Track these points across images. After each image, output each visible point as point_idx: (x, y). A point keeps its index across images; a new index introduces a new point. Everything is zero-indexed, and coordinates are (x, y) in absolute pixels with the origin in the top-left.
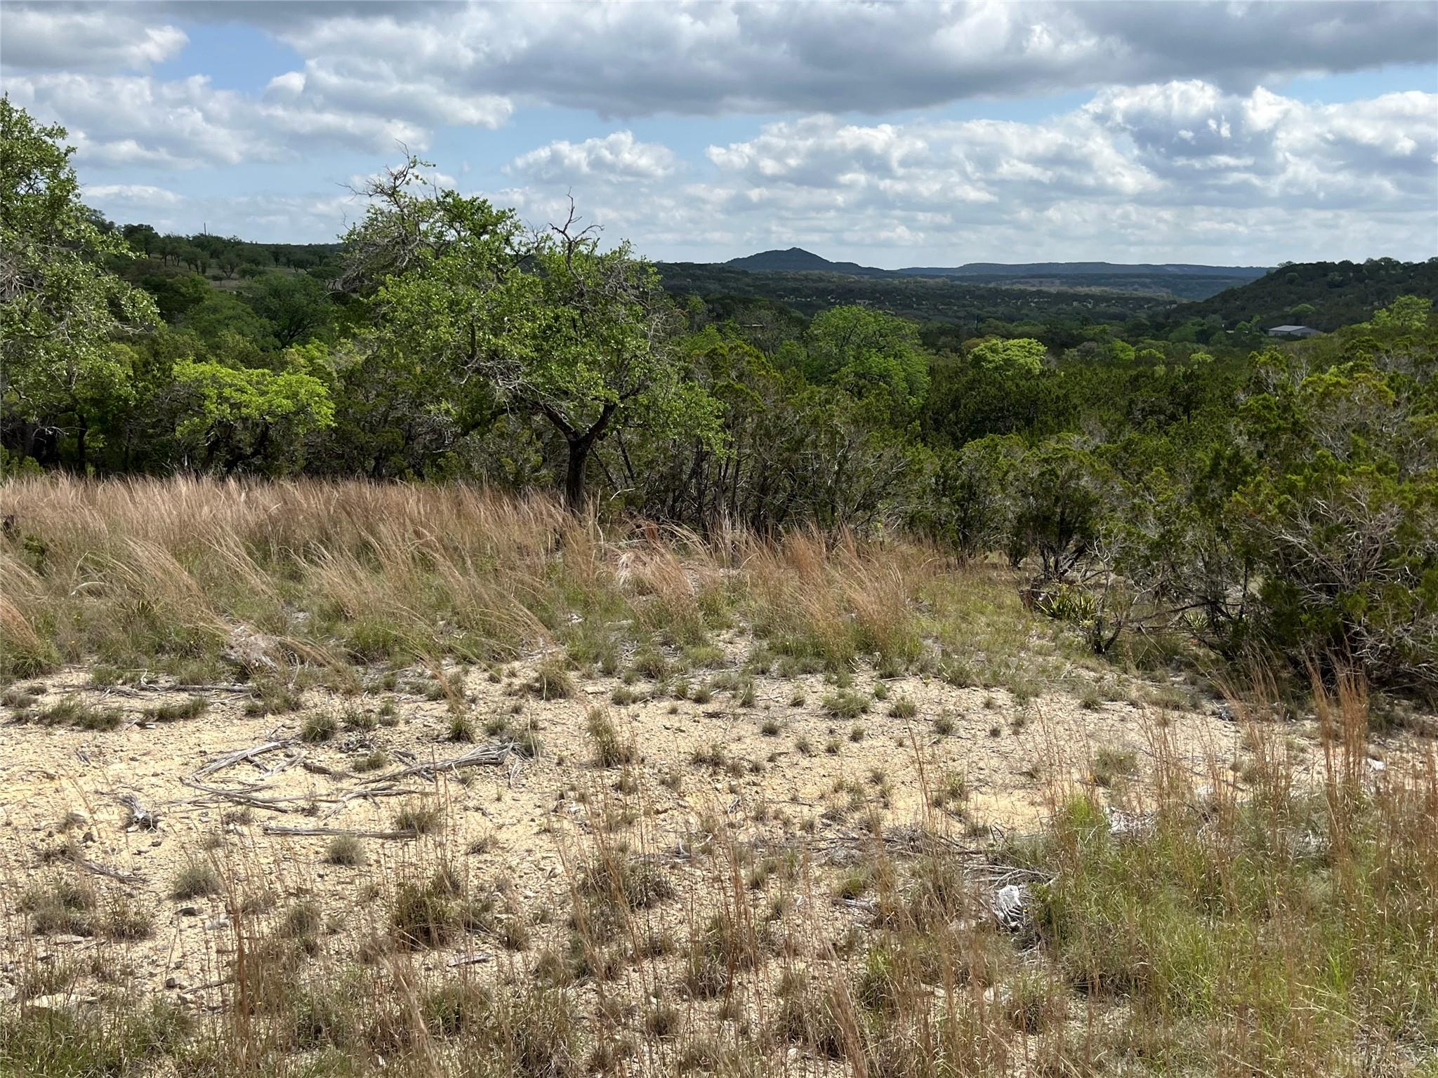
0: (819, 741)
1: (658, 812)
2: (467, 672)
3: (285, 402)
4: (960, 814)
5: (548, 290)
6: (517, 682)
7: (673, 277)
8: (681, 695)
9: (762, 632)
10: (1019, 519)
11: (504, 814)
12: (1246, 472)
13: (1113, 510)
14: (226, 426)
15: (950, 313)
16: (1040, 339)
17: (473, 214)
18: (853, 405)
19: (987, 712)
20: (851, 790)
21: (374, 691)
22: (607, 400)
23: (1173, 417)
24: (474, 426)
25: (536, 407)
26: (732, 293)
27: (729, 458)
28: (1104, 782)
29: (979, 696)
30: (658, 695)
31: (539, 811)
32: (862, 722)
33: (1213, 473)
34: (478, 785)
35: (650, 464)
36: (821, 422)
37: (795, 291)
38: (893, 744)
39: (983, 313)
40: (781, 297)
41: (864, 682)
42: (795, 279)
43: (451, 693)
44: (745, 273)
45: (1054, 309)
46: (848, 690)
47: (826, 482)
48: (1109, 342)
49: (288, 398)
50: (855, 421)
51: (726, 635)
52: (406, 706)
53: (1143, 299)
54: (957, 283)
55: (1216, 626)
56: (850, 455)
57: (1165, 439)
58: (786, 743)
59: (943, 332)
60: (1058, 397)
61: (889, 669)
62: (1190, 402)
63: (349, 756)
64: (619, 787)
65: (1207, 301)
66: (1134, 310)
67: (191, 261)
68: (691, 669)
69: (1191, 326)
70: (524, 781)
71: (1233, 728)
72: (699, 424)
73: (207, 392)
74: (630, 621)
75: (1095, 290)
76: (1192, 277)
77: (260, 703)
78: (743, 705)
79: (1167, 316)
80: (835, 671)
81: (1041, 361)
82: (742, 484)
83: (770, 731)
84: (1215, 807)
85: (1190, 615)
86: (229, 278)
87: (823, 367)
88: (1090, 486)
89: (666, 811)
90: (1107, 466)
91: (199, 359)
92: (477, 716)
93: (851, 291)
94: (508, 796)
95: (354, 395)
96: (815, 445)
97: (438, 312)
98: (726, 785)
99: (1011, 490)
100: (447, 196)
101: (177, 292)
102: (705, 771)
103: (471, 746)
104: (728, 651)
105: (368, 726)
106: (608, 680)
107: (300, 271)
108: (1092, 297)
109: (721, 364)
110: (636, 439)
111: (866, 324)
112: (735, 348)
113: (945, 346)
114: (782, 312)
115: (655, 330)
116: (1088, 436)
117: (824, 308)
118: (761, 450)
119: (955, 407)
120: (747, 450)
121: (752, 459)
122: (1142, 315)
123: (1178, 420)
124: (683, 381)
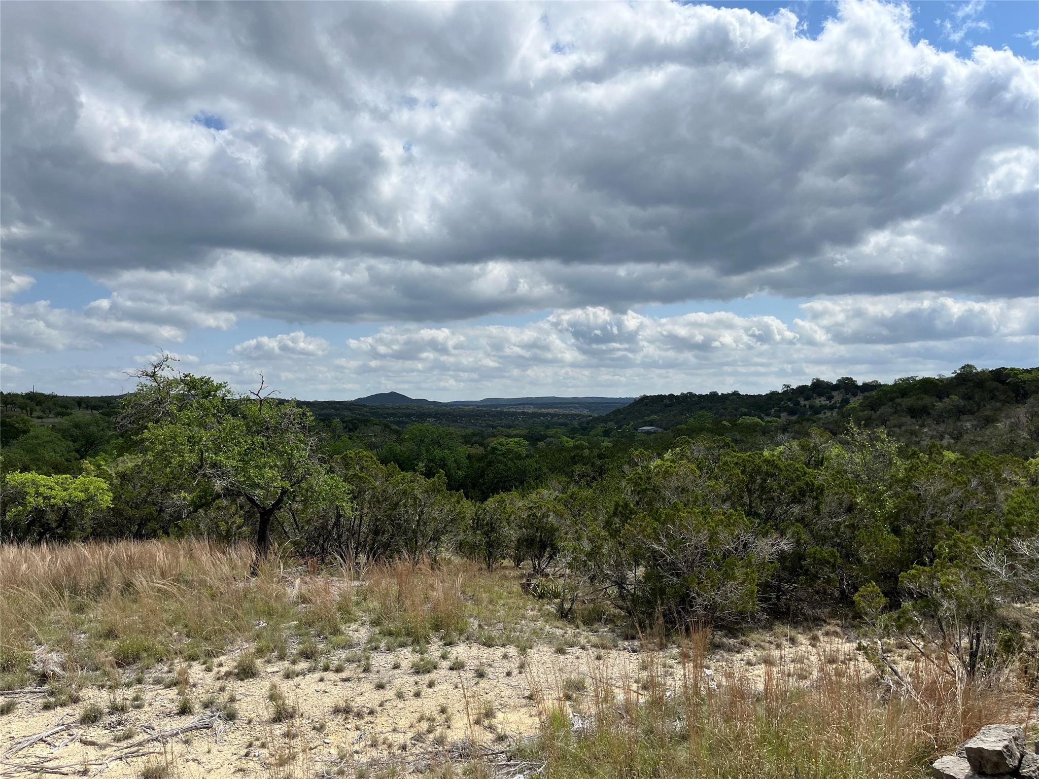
0: (409, 690)
1: (311, 749)
2: (190, 666)
3: (80, 494)
4: (491, 728)
5: (249, 428)
6: (224, 670)
7: (324, 409)
8: (326, 669)
9: (375, 623)
10: (518, 540)
11: (212, 762)
12: (631, 513)
13: (566, 533)
14: (40, 510)
15: (478, 424)
16: (525, 438)
17: (202, 385)
18: (426, 483)
19: (504, 661)
20: (428, 720)
21: (129, 685)
22: (283, 488)
23: (594, 478)
24: (201, 507)
25: (239, 494)
26: (358, 416)
27: (355, 517)
28: (568, 698)
29: (499, 652)
30: (311, 670)
31: (235, 757)
32: (434, 675)
33: (615, 514)
34: (195, 743)
35: (308, 522)
36: (408, 493)
37: (394, 415)
38: (452, 687)
39: (495, 424)
40: (385, 418)
41: (435, 649)
42: (393, 408)
43: (180, 683)
44: (365, 406)
45: (532, 421)
46: (426, 656)
47: (412, 527)
48: (560, 438)
49: (82, 492)
50: (427, 491)
51: (354, 626)
52: (151, 694)
53: (575, 414)
54: (481, 408)
55: (622, 597)
56: (425, 510)
57: (591, 491)
58: (390, 693)
59: (474, 435)
60: (536, 469)
61: (448, 640)
62: (602, 471)
63: (111, 732)
64: (287, 735)
65: (607, 415)
66: (571, 420)
67: (23, 408)
68: (332, 651)
69: (600, 429)
70: (226, 738)
71: (635, 657)
72: (338, 498)
73: (28, 490)
74: (295, 623)
75: (551, 411)
76: (599, 403)
77: (52, 700)
78: (364, 671)
79: (588, 424)
80: (418, 643)
81: (526, 449)
82: (364, 529)
83: (380, 687)
84: (628, 707)
85: (609, 591)
86: (47, 417)
87: (409, 457)
88: (554, 522)
89: (316, 748)
90: (562, 507)
91: (25, 469)
92: (197, 696)
93: (424, 414)
94: (214, 751)
95: (126, 487)
96: (405, 506)
97: (182, 444)
98: (354, 725)
99: (513, 525)
100: (186, 376)
101: (12, 426)
102: (340, 717)
103: (192, 717)
104: (355, 637)
105: (123, 710)
106: (281, 663)
107: (94, 412)
108: (550, 414)
109: (350, 462)
110: (301, 507)
111: (432, 433)
112: (358, 453)
113: (476, 442)
114: (386, 426)
115: (311, 446)
116: (552, 491)
117: (410, 423)
118: (374, 510)
119: (482, 476)
120: (366, 511)
121: (369, 515)
122: (576, 423)
123: (596, 480)
124: (328, 474)
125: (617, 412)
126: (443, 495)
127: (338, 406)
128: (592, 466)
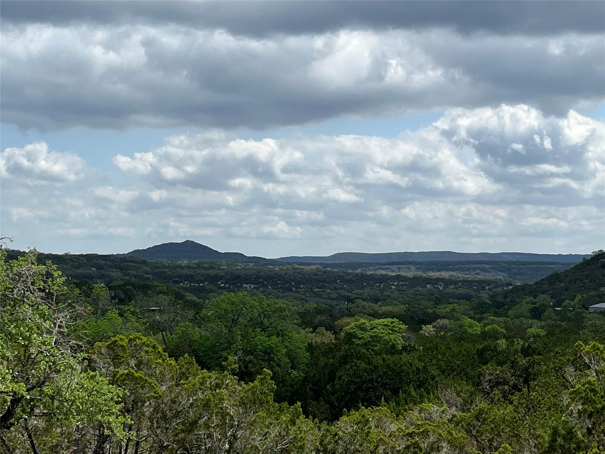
7: (78, 267)
15: (324, 295)
16: (401, 318)
18: (241, 389)
22: (15, 393)
23: (515, 387)
26: (133, 279)
27: (129, 440)
36: (212, 405)
37: (190, 278)
39: (352, 295)
40: (177, 282)
42: (190, 268)
44: (145, 263)
45: (411, 291)
48: (458, 319)
50: (242, 404)
53: (484, 281)
54: (329, 269)
56: (239, 433)
57: (510, 408)
59: (318, 312)
60: (418, 370)
62: (529, 375)
65: (537, 283)
66: (478, 291)
69: (525, 304)
72: (101, 410)
75: (445, 274)
76: (524, 263)
79: (505, 296)
81: (403, 337)
87: (214, 346)
90: (463, 434)
93: (238, 277)
96: (207, 426)
108: (442, 280)
109: (121, 354)
110: (41, 424)
111: (251, 307)
112: (134, 339)
113: (321, 324)
114: (178, 296)
115: (60, 327)
116: (445, 406)
117: (215, 292)
118: (158, 431)
119: (331, 379)
120: (145, 432)
121: (150, 440)
122: (485, 296)
123: (520, 390)
124: (86, 371)
125: (555, 278)
126: (268, 410)
127: (102, 262)
128: (512, 367)
